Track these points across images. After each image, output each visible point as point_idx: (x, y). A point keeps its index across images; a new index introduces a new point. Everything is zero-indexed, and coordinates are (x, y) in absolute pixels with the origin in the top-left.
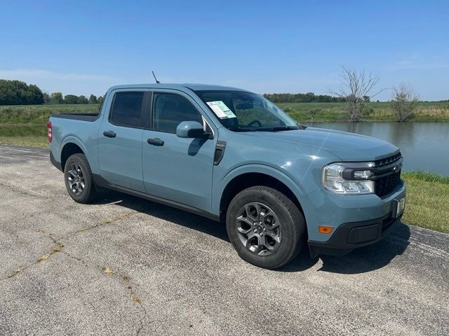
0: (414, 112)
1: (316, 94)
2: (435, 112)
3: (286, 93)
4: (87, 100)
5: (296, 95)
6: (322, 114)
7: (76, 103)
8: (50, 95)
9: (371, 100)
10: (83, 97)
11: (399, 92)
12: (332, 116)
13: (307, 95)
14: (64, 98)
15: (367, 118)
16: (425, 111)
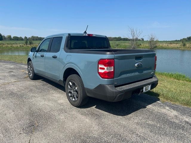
0: (157, 45)
1: (122, 38)
2: (165, 45)
3: (110, 37)
4: (23, 39)
5: (114, 38)
6: (121, 46)
7: (18, 40)
8: (6, 36)
9: (144, 40)
10: (21, 37)
11: (151, 37)
12: (125, 47)
13: (118, 38)
14: (12, 38)
15: (138, 47)
16: (161, 45)
